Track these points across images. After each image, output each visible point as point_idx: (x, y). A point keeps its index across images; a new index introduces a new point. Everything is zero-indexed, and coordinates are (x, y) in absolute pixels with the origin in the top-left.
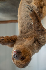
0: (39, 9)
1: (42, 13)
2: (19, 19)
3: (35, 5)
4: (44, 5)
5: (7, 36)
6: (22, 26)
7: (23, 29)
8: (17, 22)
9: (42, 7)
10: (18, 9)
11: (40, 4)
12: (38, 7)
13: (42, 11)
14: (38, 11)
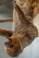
0: (31, 10)
1: (33, 13)
2: (14, 19)
3: (27, 7)
4: (35, 6)
5: (4, 29)
6: (17, 24)
7: (17, 26)
8: (13, 21)
9: (33, 9)
10: (13, 10)
11: (31, 6)
12: (29, 9)
13: (33, 11)
14: (29, 12)
